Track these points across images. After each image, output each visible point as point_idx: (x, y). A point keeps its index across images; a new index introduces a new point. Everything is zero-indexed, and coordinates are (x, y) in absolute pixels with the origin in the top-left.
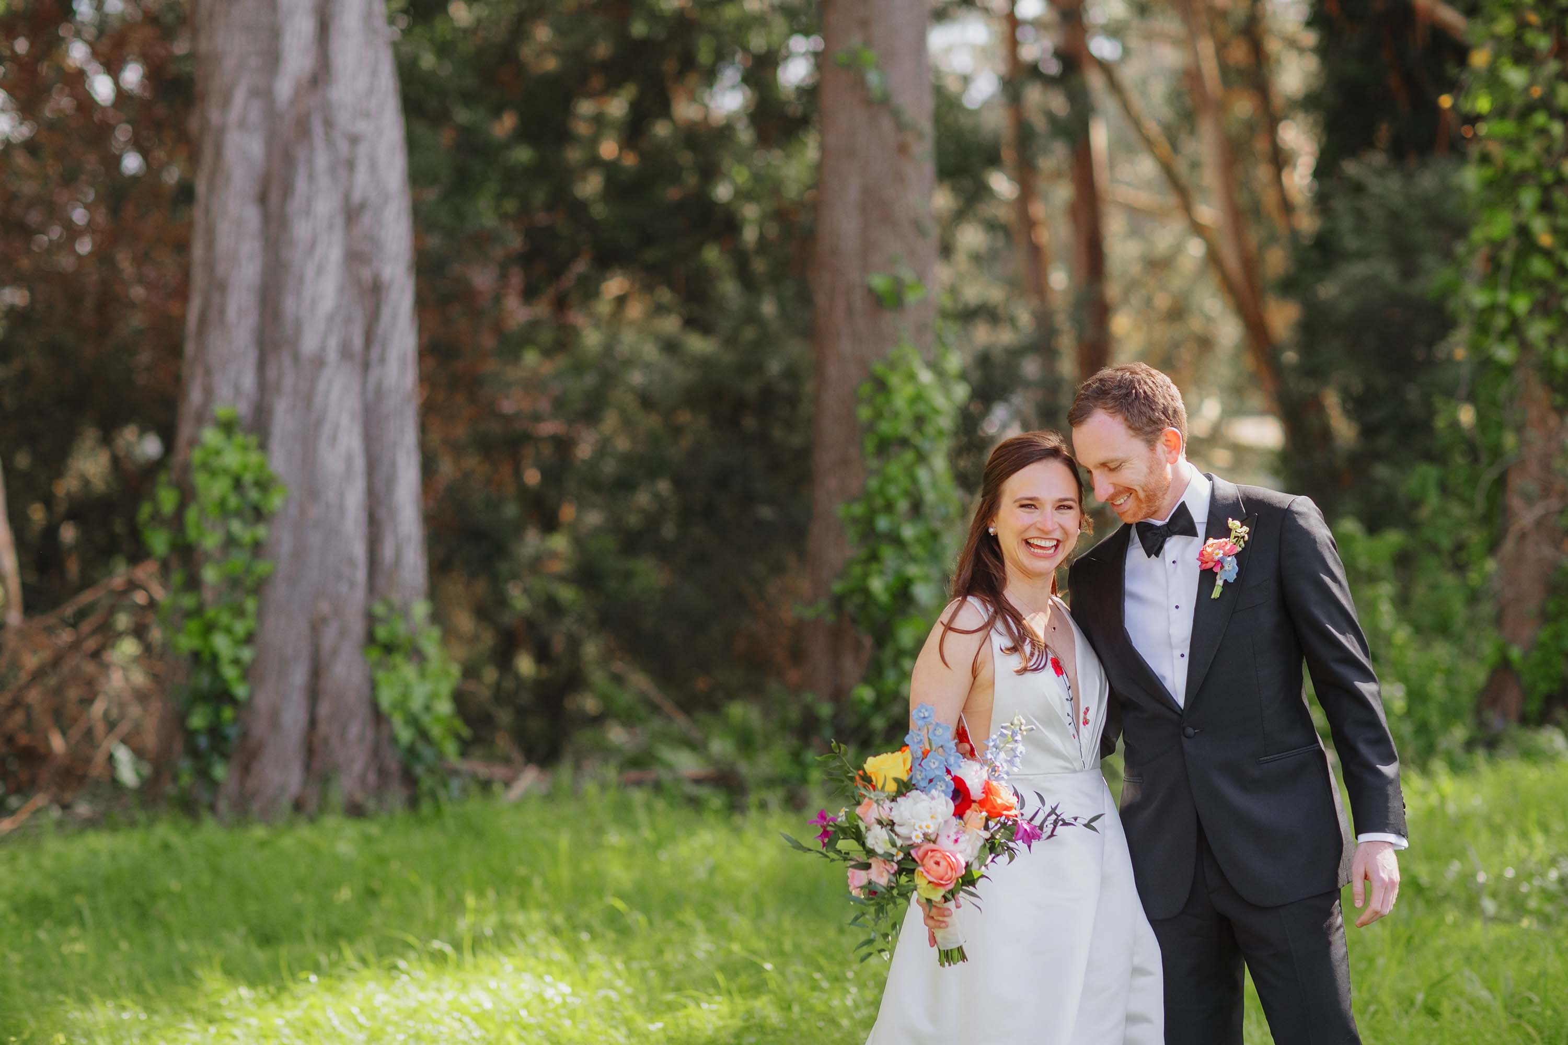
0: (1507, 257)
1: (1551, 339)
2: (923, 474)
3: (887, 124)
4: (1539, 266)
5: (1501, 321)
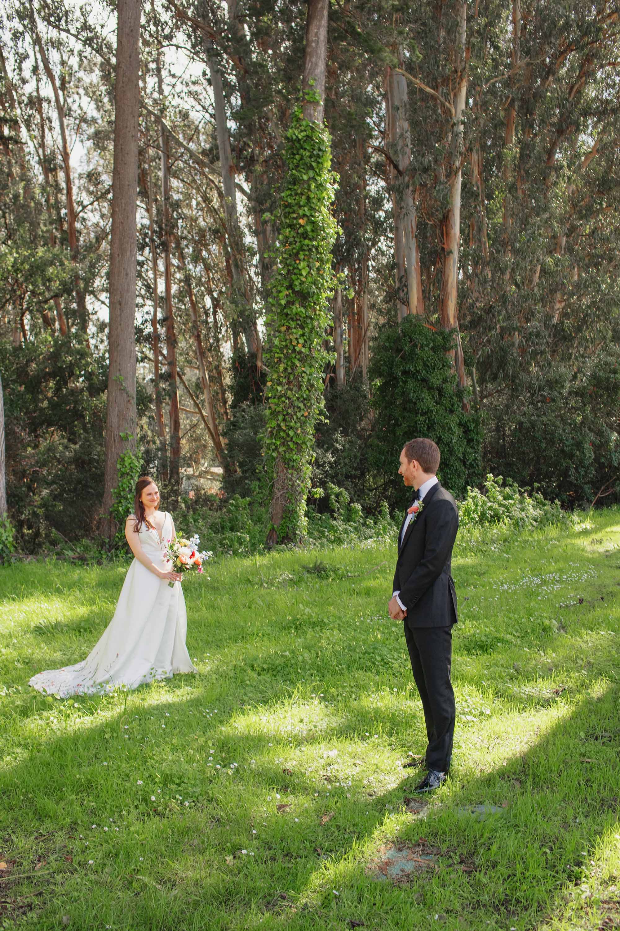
0: (275, 432)
3: (125, 395)
4: (282, 434)
5: (274, 447)
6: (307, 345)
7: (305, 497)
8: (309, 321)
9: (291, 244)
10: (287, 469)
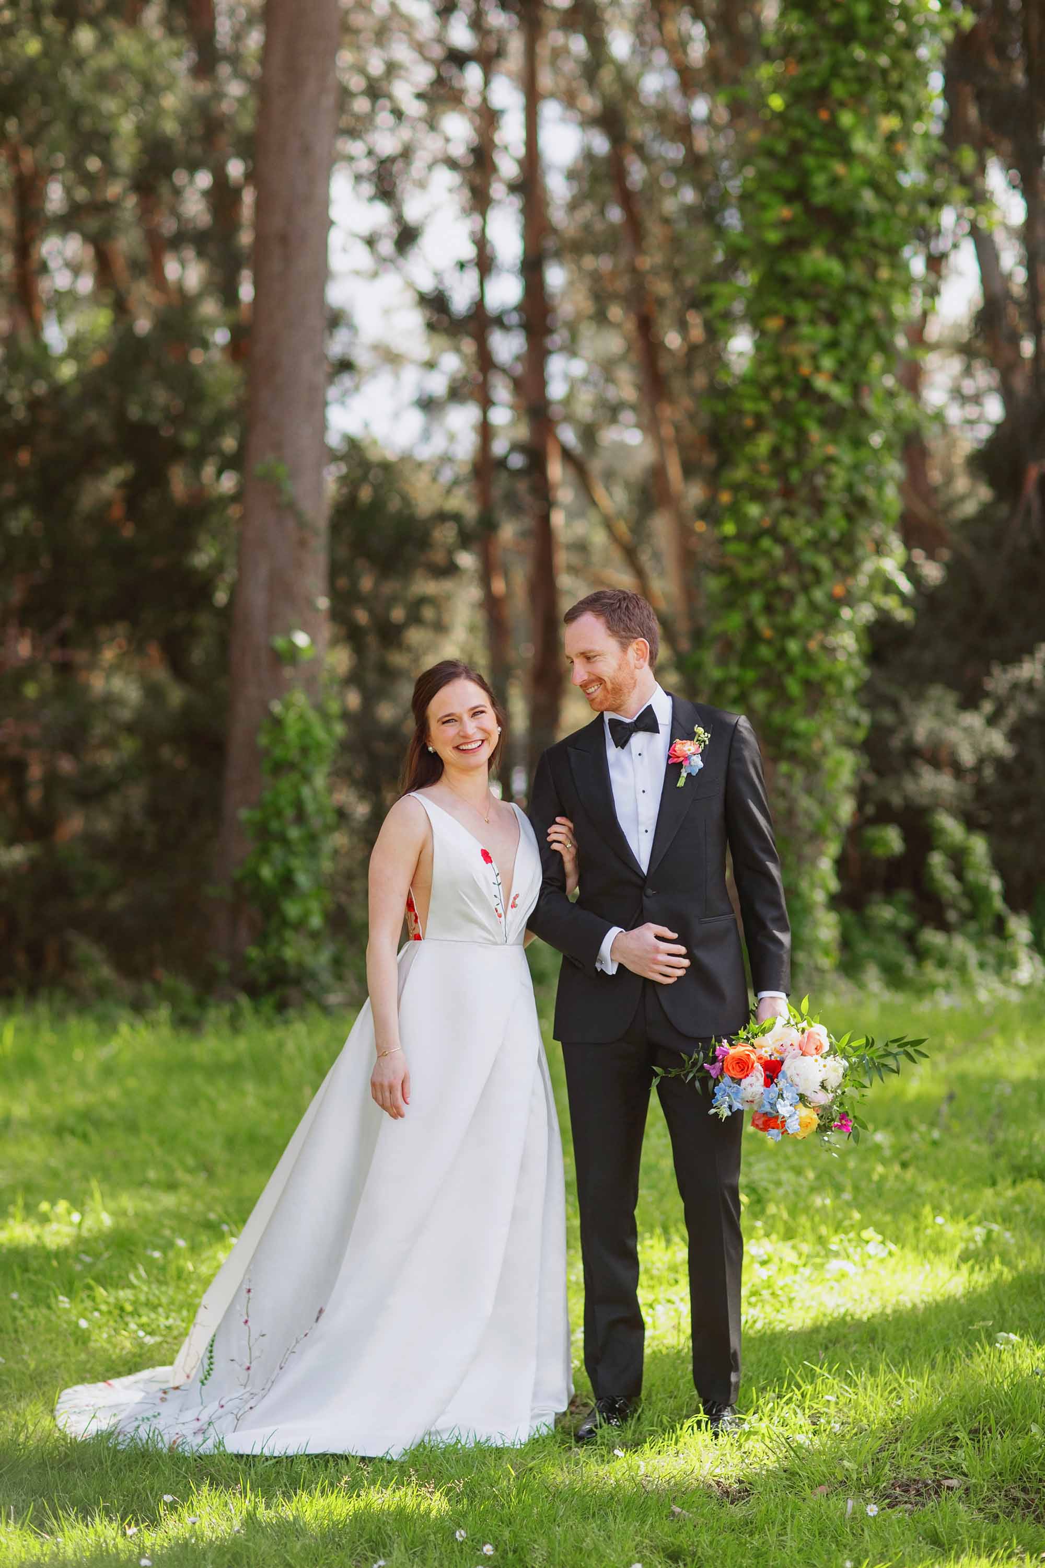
1: (770, 706)
2: (306, 792)
3: (291, 523)
4: (765, 652)
6: (847, 376)
7: (833, 849)
8: (853, 300)
9: (802, 59)
10: (775, 760)
